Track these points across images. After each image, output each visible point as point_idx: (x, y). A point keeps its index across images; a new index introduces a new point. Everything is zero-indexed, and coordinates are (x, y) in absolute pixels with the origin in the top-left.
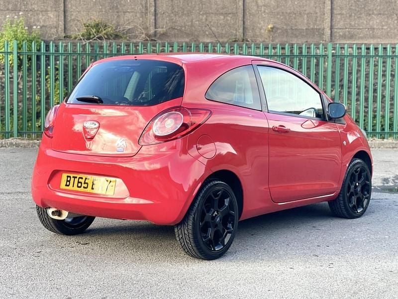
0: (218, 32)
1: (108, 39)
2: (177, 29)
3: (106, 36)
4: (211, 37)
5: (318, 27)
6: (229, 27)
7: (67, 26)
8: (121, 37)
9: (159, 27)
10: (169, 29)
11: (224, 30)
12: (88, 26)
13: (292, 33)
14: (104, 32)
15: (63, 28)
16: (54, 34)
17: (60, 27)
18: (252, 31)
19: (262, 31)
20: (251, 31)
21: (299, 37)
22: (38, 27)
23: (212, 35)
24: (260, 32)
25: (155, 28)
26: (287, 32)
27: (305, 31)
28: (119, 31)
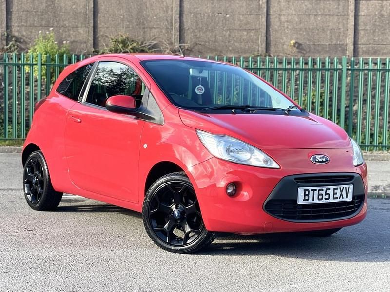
0: (241, 48)
2: (201, 44)
4: (234, 53)
5: (341, 43)
6: (252, 42)
7: (96, 41)
9: (184, 43)
10: (194, 44)
11: (247, 46)
12: (115, 42)
13: (315, 49)
14: (130, 47)
15: (92, 43)
16: (83, 49)
17: (90, 42)
18: (275, 47)
19: (285, 46)
20: (273, 47)
21: (322, 53)
22: (68, 42)
23: (235, 51)
24: (282, 48)
25: (180, 43)
26: (310, 47)
27: (327, 46)
28: (145, 46)
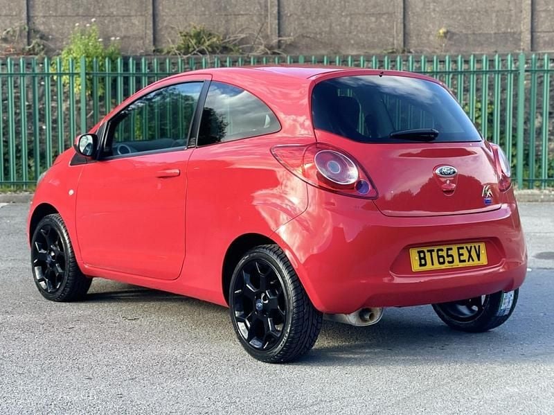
0: (368, 40)
1: (213, 52)
2: (309, 37)
3: (210, 49)
4: (358, 48)
5: (512, 31)
6: (383, 32)
7: (157, 36)
8: (231, 50)
9: (285, 35)
10: (299, 36)
11: (376, 38)
12: (185, 36)
13: (475, 40)
14: (207, 43)
15: (152, 39)
16: (138, 47)
17: (149, 37)
18: (417, 38)
19: (431, 38)
20: (414, 38)
21: (485, 46)
22: (118, 38)
23: (360, 45)
24: (427, 39)
25: (279, 36)
26: (467, 38)
27: (493, 36)
28: (228, 41)
